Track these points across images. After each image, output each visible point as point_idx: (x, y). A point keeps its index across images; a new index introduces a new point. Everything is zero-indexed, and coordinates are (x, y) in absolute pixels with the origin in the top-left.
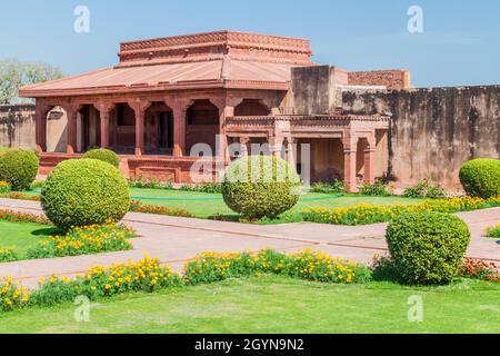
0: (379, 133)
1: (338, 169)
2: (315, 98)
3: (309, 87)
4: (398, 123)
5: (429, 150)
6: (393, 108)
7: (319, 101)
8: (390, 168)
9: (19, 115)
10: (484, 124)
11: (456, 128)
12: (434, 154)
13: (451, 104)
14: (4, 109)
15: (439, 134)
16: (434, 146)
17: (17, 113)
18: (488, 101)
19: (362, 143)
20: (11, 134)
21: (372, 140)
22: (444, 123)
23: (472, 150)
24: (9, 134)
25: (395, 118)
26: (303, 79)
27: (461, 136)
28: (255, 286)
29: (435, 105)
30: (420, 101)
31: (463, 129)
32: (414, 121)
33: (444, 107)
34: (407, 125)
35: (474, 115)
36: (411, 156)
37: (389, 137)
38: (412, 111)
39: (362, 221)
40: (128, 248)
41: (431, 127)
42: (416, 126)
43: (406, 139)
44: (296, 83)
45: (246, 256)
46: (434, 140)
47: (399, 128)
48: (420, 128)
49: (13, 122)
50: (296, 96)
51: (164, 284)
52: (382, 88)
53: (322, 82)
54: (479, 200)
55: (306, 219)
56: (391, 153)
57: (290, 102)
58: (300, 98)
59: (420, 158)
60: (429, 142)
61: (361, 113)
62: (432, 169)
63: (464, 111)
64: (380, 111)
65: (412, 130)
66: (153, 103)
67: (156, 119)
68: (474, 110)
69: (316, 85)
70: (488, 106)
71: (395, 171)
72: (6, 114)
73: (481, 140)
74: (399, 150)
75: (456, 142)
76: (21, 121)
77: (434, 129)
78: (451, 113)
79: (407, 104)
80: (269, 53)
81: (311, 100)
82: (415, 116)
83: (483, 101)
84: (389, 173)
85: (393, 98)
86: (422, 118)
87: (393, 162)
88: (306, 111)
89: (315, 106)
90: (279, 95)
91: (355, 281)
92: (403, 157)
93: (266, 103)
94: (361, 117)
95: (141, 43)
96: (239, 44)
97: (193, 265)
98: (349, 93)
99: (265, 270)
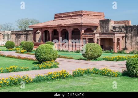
0: (123, 37)
1: (112, 46)
2: (106, 28)
3: (104, 25)
4: (128, 34)
5: (136, 41)
6: (126, 30)
8: (126, 46)
14: (25, 31)
17: (28, 32)
19: (118, 40)
21: (121, 39)
24: (26, 37)
25: (127, 33)
26: (102, 23)
28: (91, 78)
29: (137, 30)
30: (134, 28)
32: (132, 34)
34: (130, 35)
36: (131, 43)
37: (125, 38)
39: (119, 60)
40: (57, 67)
41: (137, 35)
42: (132, 35)
43: (130, 39)
44: (100, 24)
45: (89, 69)
47: (128, 36)
48: (134, 35)
50: (100, 27)
51: (67, 77)
52: (124, 25)
53: (107, 24)
55: (104, 60)
56: (126, 42)
57: (99, 29)
58: (102, 28)
59: (134, 43)
60: (136, 39)
62: (137, 46)
64: (123, 31)
66: (63, 29)
67: (64, 33)
69: (106, 25)
71: (127, 47)
72: (25, 33)
74: (128, 42)
76: (29, 34)
79: (130, 29)
80: (93, 16)
81: (104, 28)
82: (132, 32)
84: (125, 48)
85: (126, 27)
86: (134, 33)
87: (126, 44)
88: (103, 31)
89: (106, 30)
90: (96, 27)
91: (117, 76)
92: (129, 43)
93: (93, 29)
94: (118, 33)
95: (60, 14)
96: (86, 14)
97: (75, 72)
98: (115, 26)
99: (94, 73)
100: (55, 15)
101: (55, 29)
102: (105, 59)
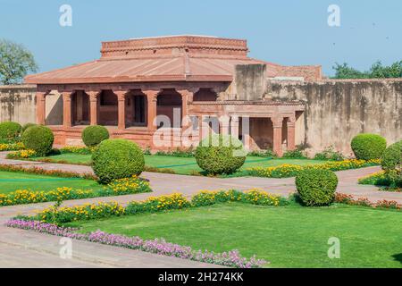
0: (298, 113)
1: (269, 138)
2: (252, 87)
3: (248, 79)
4: (312, 107)
5: (333, 126)
6: (308, 96)
7: (255, 89)
8: (306, 139)
9: (18, 96)
10: (370, 108)
11: (352, 111)
12: (337, 129)
13: (348, 94)
14: (4, 91)
15: (341, 115)
16: (337, 123)
17: (16, 94)
18: (373, 91)
19: (286, 120)
20: (11, 111)
21: (292, 118)
22: (344, 107)
23: (363, 126)
24: (10, 110)
25: (309, 103)
26: (243, 73)
27: (355, 116)
29: (337, 94)
30: (326, 91)
31: (357, 112)
32: (322, 105)
33: (344, 96)
34: (318, 108)
35: (363, 102)
36: (321, 130)
37: (306, 116)
38: (321, 98)
39: (285, 175)
41: (335, 109)
42: (324, 109)
43: (317, 118)
44: (238, 76)
45: (222, 193)
46: (337, 119)
47: (312, 111)
48: (327, 110)
49: (13, 101)
50: (238, 85)
52: (301, 79)
53: (257, 76)
54: (363, 161)
55: (250, 175)
56: (306, 128)
57: (233, 90)
58: (241, 87)
59: (327, 131)
60: (334, 120)
61: (285, 99)
62: (335, 139)
63: (357, 99)
64: (299, 98)
65: (321, 111)
66: (132, 90)
67: (131, 101)
68: (364, 99)
69: (253, 77)
70: (373, 96)
71: (309, 141)
72: (7, 95)
73: (369, 119)
74: (312, 126)
75: (352, 121)
77: (336, 111)
78: (349, 100)
79: (317, 93)
80: (217, 52)
81: (249, 89)
82: (324, 101)
83: (370, 92)
84: (305, 142)
85: (308, 88)
86: (328, 103)
87: (308, 134)
88: (246, 97)
89: (252, 93)
90: (225, 84)
91: (280, 204)
92: (315, 131)
93: (215, 90)
94: (285, 103)
95: (118, 42)
96: (196, 45)
97: (196, 197)
98: (277, 84)
99: (232, 200)
100: (104, 44)
101: (108, 88)
102: (252, 174)
